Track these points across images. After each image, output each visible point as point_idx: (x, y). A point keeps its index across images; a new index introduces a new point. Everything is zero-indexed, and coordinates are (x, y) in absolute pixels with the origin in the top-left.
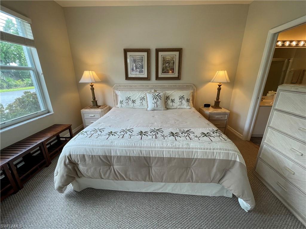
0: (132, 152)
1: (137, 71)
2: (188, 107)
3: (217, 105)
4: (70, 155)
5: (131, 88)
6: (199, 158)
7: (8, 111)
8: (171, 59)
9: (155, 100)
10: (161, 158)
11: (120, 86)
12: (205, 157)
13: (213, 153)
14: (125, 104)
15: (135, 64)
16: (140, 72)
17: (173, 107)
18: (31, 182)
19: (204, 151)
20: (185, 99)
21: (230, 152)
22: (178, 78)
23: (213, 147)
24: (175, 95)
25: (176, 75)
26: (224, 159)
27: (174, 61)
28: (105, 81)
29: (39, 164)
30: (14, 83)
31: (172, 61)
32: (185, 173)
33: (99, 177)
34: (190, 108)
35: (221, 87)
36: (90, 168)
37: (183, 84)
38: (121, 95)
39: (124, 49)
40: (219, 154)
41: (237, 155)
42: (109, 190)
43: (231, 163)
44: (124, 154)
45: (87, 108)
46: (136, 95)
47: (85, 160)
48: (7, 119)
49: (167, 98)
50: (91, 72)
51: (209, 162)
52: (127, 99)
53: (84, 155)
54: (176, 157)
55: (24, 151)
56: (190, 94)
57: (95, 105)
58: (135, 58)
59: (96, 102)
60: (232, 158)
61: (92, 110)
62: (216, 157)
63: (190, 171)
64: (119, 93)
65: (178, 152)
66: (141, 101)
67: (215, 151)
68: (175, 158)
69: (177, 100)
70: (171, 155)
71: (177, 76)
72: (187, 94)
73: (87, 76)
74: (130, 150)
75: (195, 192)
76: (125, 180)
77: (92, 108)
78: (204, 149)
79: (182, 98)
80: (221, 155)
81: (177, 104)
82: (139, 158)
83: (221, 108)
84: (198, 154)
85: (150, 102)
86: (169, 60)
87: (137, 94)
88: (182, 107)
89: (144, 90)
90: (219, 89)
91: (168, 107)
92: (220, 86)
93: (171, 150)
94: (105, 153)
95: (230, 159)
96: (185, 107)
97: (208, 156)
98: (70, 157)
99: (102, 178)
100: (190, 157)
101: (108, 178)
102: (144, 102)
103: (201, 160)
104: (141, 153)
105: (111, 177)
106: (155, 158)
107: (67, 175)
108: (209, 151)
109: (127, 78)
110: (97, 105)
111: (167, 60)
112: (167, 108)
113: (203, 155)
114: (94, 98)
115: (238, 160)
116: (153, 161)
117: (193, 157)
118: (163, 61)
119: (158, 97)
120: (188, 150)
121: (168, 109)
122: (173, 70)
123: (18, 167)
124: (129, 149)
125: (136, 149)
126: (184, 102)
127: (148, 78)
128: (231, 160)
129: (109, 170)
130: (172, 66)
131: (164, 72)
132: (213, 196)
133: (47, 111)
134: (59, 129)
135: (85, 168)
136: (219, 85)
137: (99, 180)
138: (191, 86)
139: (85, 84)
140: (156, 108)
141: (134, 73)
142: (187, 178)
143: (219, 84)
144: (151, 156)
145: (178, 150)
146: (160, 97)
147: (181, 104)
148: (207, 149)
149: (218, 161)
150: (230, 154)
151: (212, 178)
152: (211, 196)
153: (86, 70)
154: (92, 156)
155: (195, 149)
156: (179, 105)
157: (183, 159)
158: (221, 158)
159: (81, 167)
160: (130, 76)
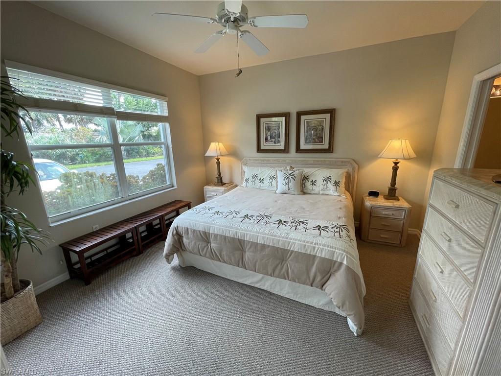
0: (228, 232)
1: (272, 141)
2: (336, 194)
3: (392, 194)
4: (178, 227)
5: (263, 164)
6: (295, 250)
7: (142, 182)
8: (319, 124)
9: (287, 181)
10: (255, 243)
11: (250, 160)
12: (303, 251)
13: (314, 248)
14: (250, 183)
15: (269, 133)
16: (275, 143)
17: (313, 192)
18: (149, 250)
19: (303, 243)
20: (333, 182)
21: (336, 251)
22: (330, 150)
23: (317, 242)
24: (319, 175)
25: (326, 146)
26: (326, 257)
27: (323, 126)
28: (233, 153)
29: (157, 236)
30: (153, 151)
31: (320, 127)
32: (280, 265)
33: (199, 254)
34: (338, 195)
35: (398, 165)
36: (192, 241)
37: (337, 158)
38: (249, 172)
39: (257, 115)
40: (320, 252)
41: (346, 257)
42: (209, 273)
43: (336, 265)
44: (220, 233)
45: (210, 186)
46: (266, 173)
47: (188, 233)
48: (141, 190)
49: (305, 179)
50: (217, 143)
51: (308, 259)
52: (253, 178)
53: (188, 228)
54: (271, 245)
55: (148, 220)
56: (341, 175)
57: (220, 182)
58: (270, 125)
59: (221, 178)
60: (337, 258)
61: (215, 188)
62: (316, 253)
63: (286, 265)
64: (245, 169)
65: (273, 239)
66: (271, 181)
67: (316, 246)
68: (269, 246)
69: (320, 182)
70: (264, 242)
71: (328, 148)
72: (337, 174)
73: (214, 149)
74: (226, 231)
75: (298, 297)
76: (220, 261)
77: (216, 185)
78: (304, 242)
79: (327, 179)
80: (324, 253)
81: (319, 187)
82: (233, 239)
83: (399, 200)
84: (296, 246)
85: (281, 183)
86: (316, 125)
87: (267, 171)
88: (326, 192)
89: (277, 167)
90: (395, 169)
91: (305, 191)
92: (396, 164)
93: (267, 236)
94: (205, 230)
95: (335, 259)
96: (331, 192)
97: (306, 250)
98: (177, 228)
99: (201, 255)
100: (286, 248)
101: (205, 256)
102: (274, 183)
103: (298, 254)
104: (236, 235)
105: (208, 255)
106: (249, 242)
107: (173, 245)
108: (309, 245)
109: (259, 150)
110: (222, 182)
111: (313, 125)
112: (303, 192)
113: (301, 248)
114: (219, 174)
115: (345, 262)
116: (247, 245)
117: (289, 249)
118: (307, 127)
119: (290, 177)
120: (285, 240)
121: (305, 193)
122: (321, 139)
123: (142, 235)
124: (226, 228)
125: (233, 230)
126: (330, 185)
127: (286, 150)
128: (336, 262)
129: (206, 247)
130: (320, 133)
131: (308, 141)
132: (320, 308)
133: (171, 186)
134: (179, 206)
135: (188, 241)
136: (394, 163)
137: (198, 257)
138: (348, 162)
139: (210, 158)
140: (287, 192)
141: (267, 143)
142: (282, 272)
143: (394, 160)
144: (245, 239)
145: (273, 237)
146: (293, 177)
147: (325, 188)
148: (308, 242)
149: (318, 258)
150: (335, 253)
151: (311, 279)
152: (317, 308)
153: (213, 142)
154: (194, 230)
155: (294, 239)
156: (322, 190)
157: (278, 248)
158: (323, 256)
159: (185, 240)
160: (262, 147)
